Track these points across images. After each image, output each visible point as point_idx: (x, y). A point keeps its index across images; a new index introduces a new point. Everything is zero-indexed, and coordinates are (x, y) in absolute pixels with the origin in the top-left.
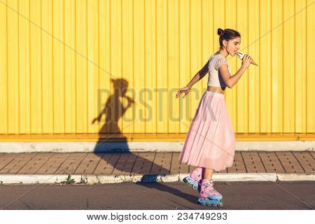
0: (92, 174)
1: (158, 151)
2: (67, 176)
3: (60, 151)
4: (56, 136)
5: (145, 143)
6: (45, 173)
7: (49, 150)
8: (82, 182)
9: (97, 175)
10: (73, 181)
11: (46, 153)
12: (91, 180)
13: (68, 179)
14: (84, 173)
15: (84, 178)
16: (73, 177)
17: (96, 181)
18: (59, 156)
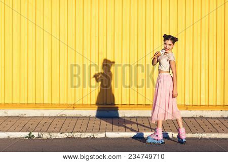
0: (46, 131)
1: (92, 116)
2: (29, 133)
3: (24, 116)
4: (22, 105)
5: (83, 111)
6: (14, 131)
7: (17, 115)
8: (39, 137)
9: (49, 133)
10: (33, 136)
11: (15, 117)
12: (45, 136)
13: (29, 135)
14: (41, 131)
15: (40, 134)
16: (33, 134)
17: (49, 137)
18: (24, 119)
